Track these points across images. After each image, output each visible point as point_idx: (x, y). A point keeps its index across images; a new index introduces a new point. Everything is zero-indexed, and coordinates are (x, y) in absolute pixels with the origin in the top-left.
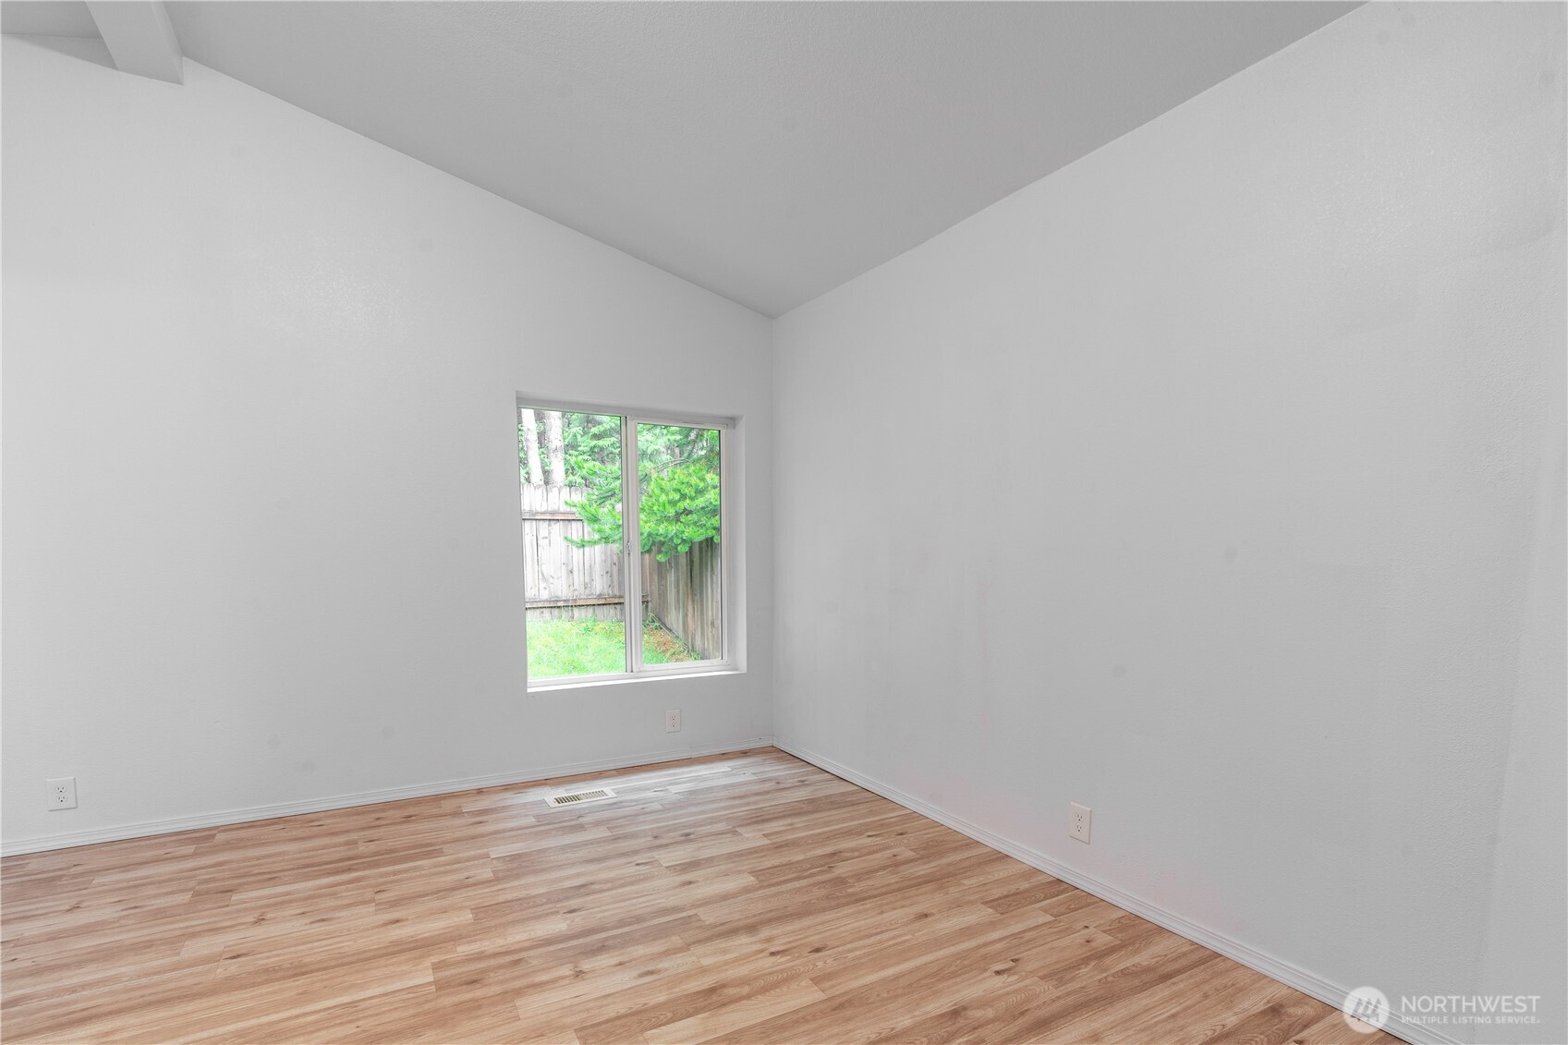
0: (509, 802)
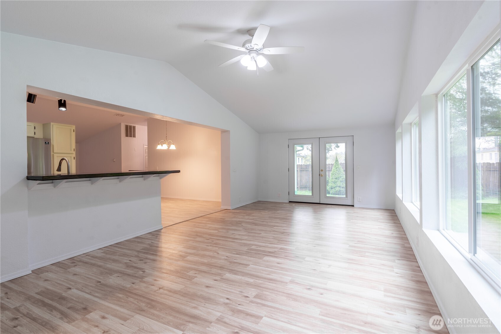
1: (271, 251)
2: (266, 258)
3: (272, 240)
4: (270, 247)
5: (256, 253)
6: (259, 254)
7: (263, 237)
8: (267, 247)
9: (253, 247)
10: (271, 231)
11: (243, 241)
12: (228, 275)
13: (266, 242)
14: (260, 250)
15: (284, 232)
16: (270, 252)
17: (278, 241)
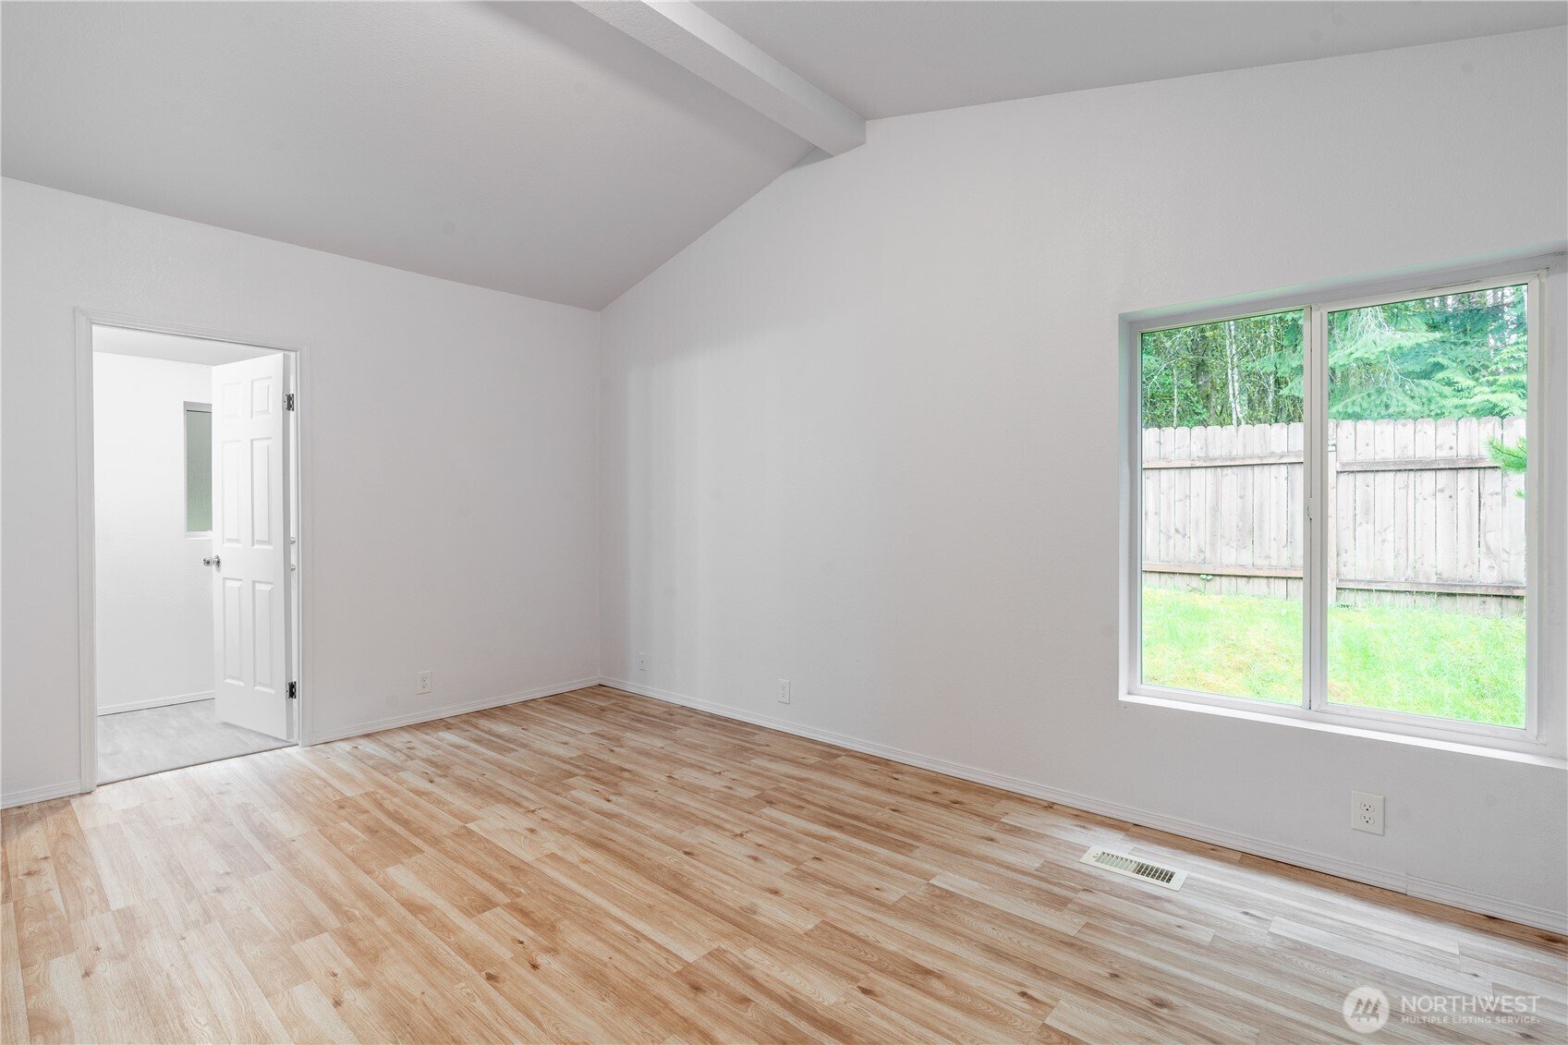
0: (1056, 833)
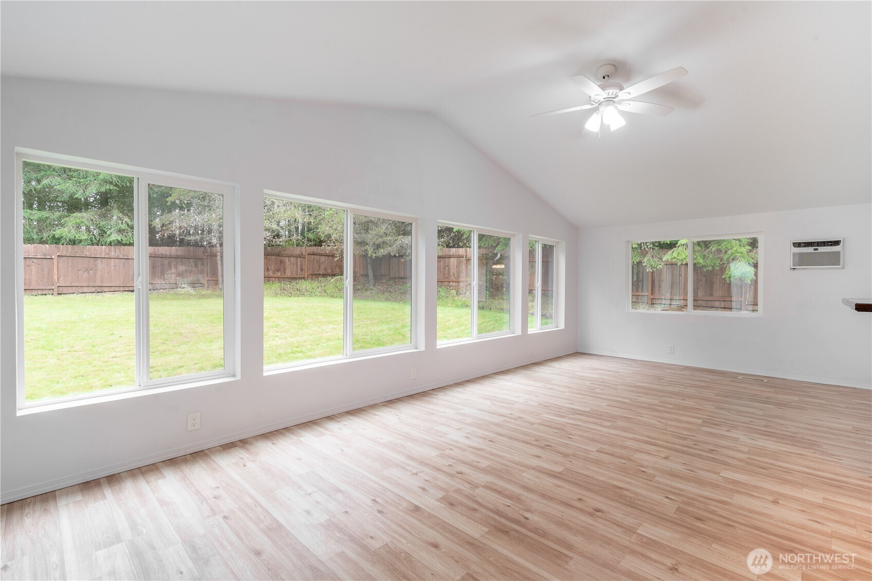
1: (578, 416)
2: (587, 409)
3: (574, 432)
4: (580, 420)
5: (601, 416)
6: (596, 415)
7: (593, 440)
8: (585, 422)
9: (608, 424)
10: (574, 455)
11: (631, 436)
12: (627, 401)
13: (585, 429)
14: (594, 418)
15: (542, 448)
16: (581, 415)
17: (564, 428)
